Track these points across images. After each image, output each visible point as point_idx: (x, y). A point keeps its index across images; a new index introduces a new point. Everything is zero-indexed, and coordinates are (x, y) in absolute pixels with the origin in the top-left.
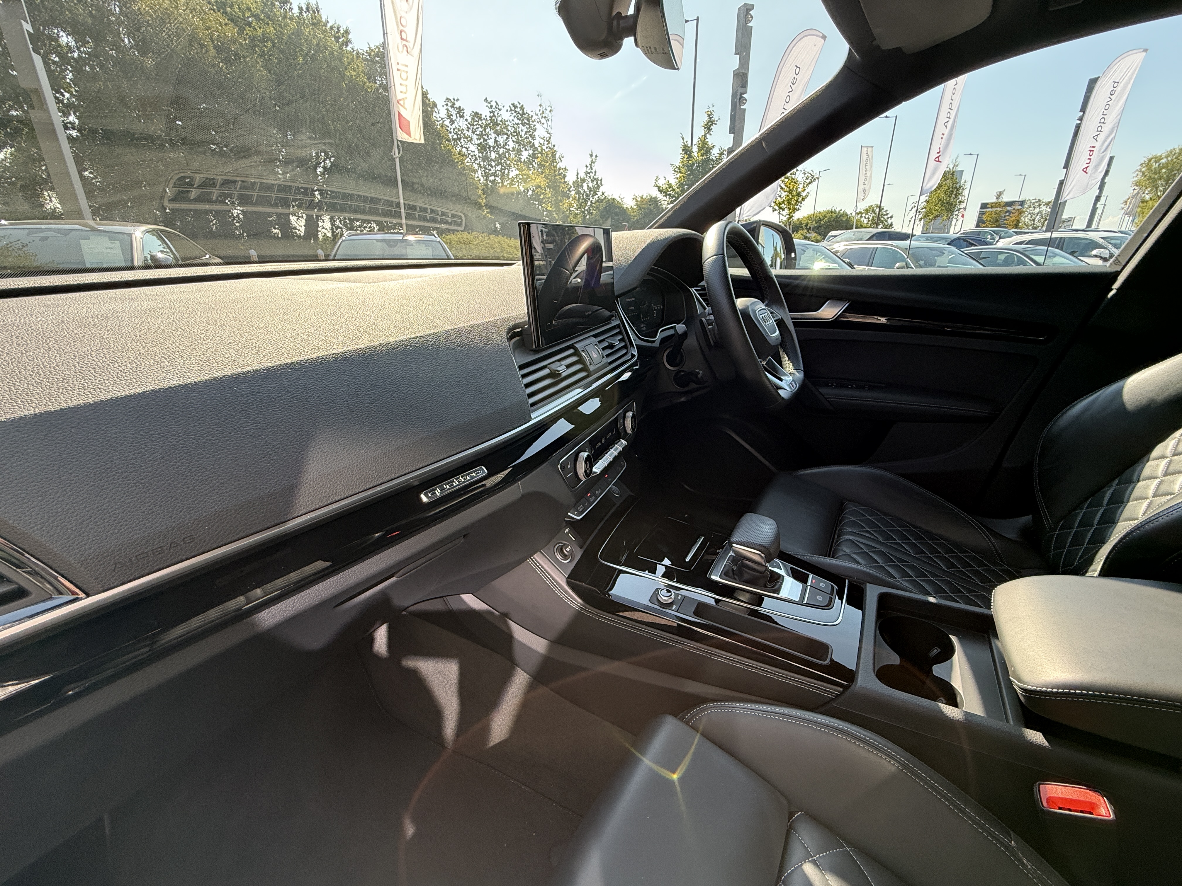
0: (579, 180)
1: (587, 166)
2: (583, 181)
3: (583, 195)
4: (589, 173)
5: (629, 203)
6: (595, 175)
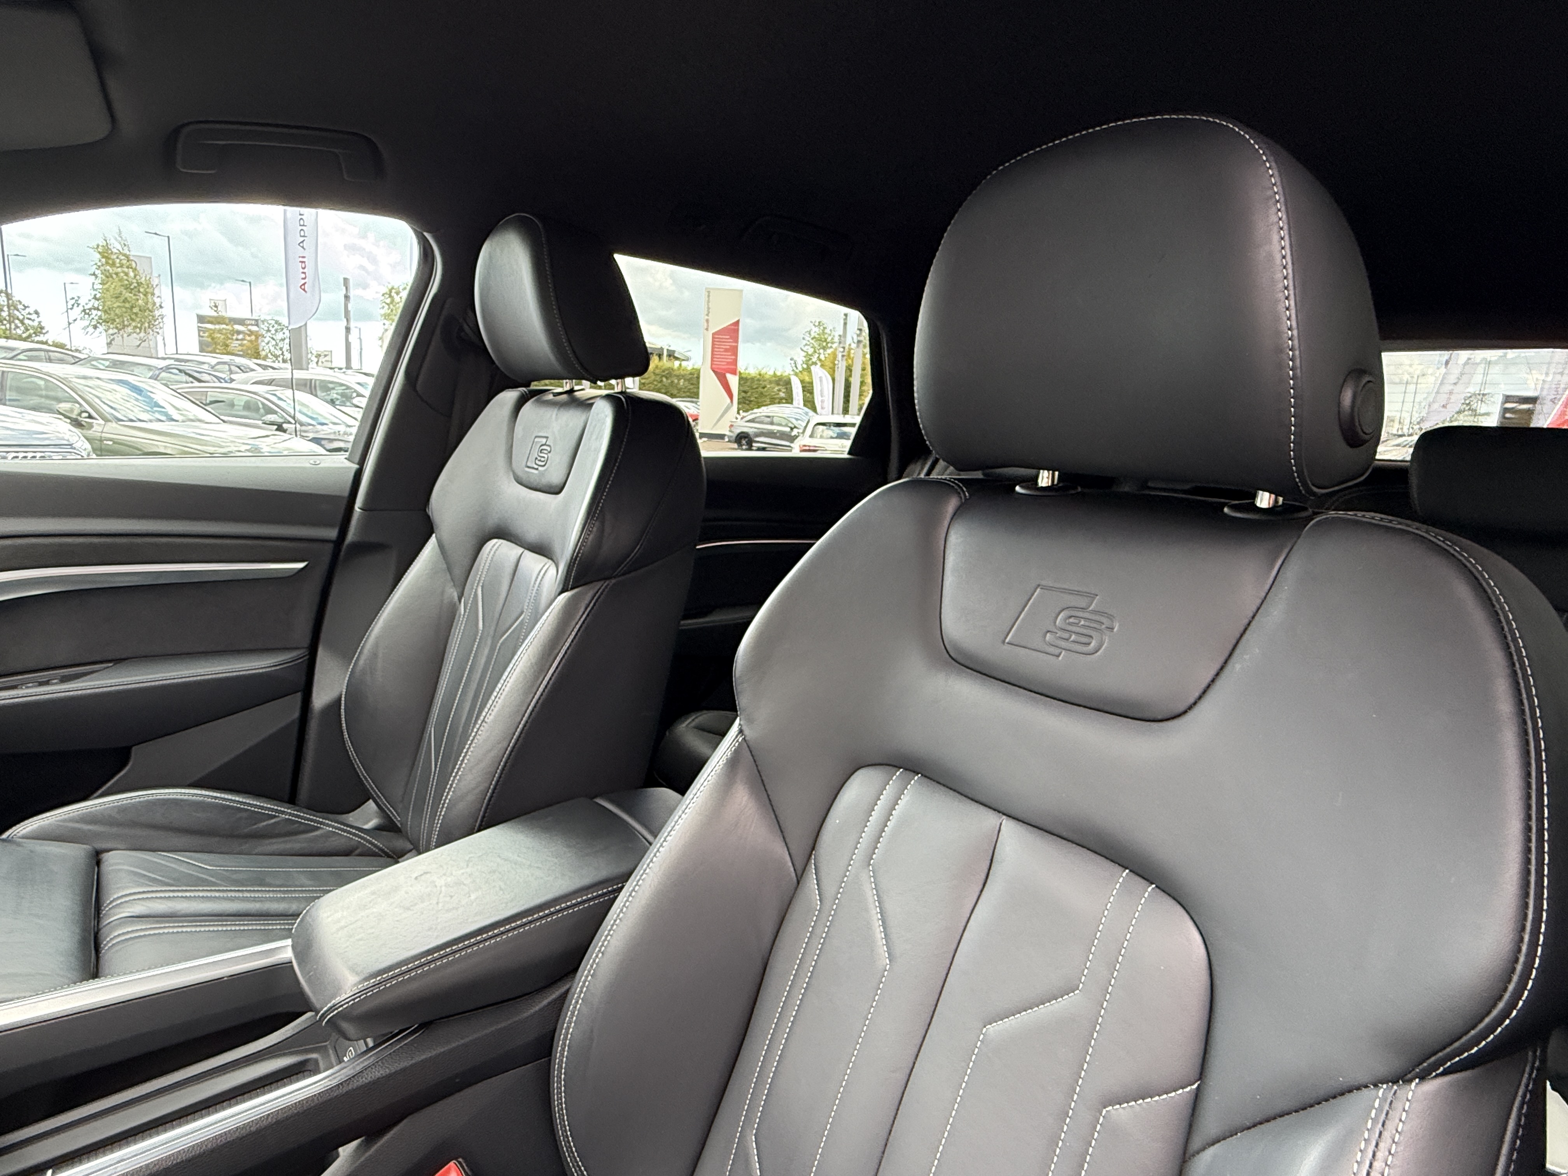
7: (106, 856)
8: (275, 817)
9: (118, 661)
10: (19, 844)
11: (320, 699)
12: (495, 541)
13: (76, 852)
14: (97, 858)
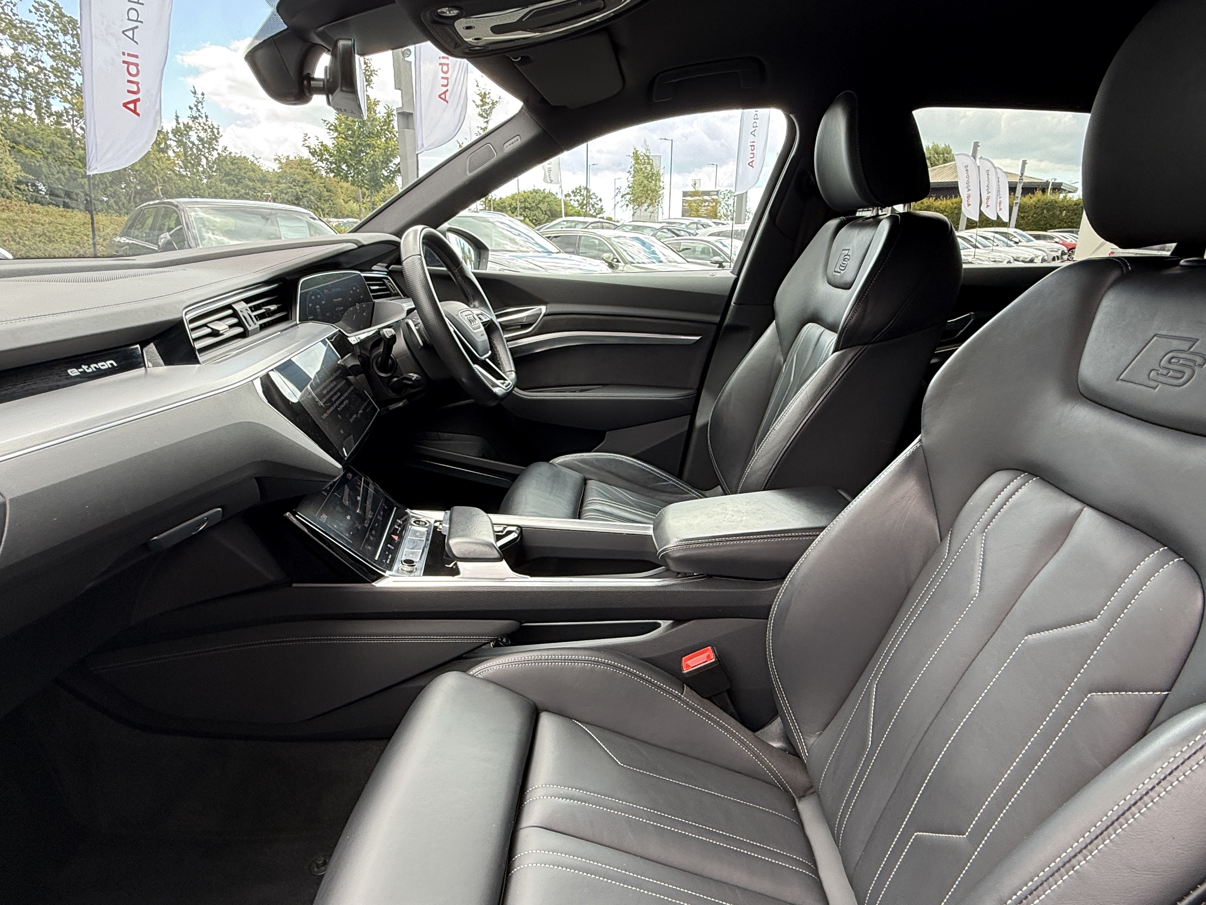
0: (182, 126)
1: (191, 108)
2: (188, 127)
3: (191, 149)
4: (196, 118)
5: (269, 166)
6: (207, 121)
7: (589, 482)
8: (666, 481)
9: (605, 385)
10: (555, 466)
11: (700, 421)
12: (810, 324)
13: (577, 476)
14: (585, 481)
